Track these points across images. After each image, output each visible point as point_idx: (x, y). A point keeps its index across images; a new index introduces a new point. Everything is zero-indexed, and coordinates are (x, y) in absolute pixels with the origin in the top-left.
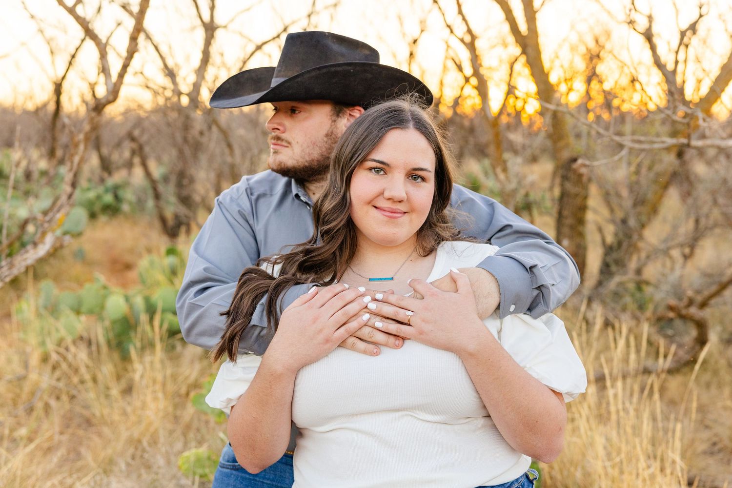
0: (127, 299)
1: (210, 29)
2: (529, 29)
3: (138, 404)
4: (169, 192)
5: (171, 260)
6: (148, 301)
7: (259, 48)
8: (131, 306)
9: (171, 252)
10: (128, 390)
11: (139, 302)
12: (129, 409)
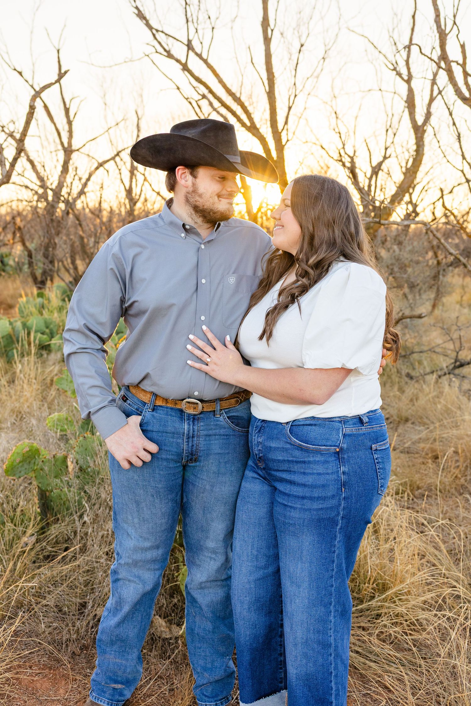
0: (11, 323)
1: (68, 152)
2: (278, 157)
3: (19, 388)
4: (39, 257)
5: (39, 300)
6: (24, 325)
7: (101, 165)
8: (13, 329)
9: (40, 295)
10: (12, 382)
11: (19, 325)
12: (12, 392)
